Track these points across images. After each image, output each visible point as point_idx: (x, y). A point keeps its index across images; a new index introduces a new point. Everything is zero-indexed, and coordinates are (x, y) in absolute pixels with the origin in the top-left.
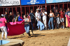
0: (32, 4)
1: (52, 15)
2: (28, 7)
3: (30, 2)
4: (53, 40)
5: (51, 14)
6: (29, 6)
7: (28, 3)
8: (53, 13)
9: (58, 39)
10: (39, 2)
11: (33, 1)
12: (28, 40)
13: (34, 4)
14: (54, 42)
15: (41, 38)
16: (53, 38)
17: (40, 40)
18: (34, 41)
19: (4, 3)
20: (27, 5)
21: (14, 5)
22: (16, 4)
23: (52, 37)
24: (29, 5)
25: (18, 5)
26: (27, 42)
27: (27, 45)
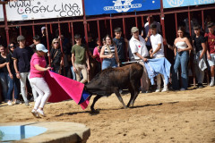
0: (119, 11)
1: (183, 46)
2: (108, 21)
3: (113, 4)
4: (185, 124)
5: (180, 43)
6: (111, 18)
7: (107, 9)
8: (185, 39)
9: (200, 118)
10: (140, 6)
11: (123, 2)
12: (106, 123)
13: (125, 10)
14: (188, 129)
15: (146, 118)
16: (183, 116)
17: (142, 124)
18: (126, 125)
19: (35, 9)
20: (104, 15)
21: (64, 15)
22: (70, 14)
23: (180, 112)
24: (109, 15)
25: (77, 15)
26: (104, 128)
27: (103, 138)
